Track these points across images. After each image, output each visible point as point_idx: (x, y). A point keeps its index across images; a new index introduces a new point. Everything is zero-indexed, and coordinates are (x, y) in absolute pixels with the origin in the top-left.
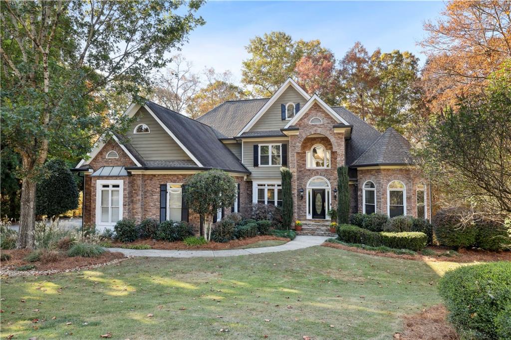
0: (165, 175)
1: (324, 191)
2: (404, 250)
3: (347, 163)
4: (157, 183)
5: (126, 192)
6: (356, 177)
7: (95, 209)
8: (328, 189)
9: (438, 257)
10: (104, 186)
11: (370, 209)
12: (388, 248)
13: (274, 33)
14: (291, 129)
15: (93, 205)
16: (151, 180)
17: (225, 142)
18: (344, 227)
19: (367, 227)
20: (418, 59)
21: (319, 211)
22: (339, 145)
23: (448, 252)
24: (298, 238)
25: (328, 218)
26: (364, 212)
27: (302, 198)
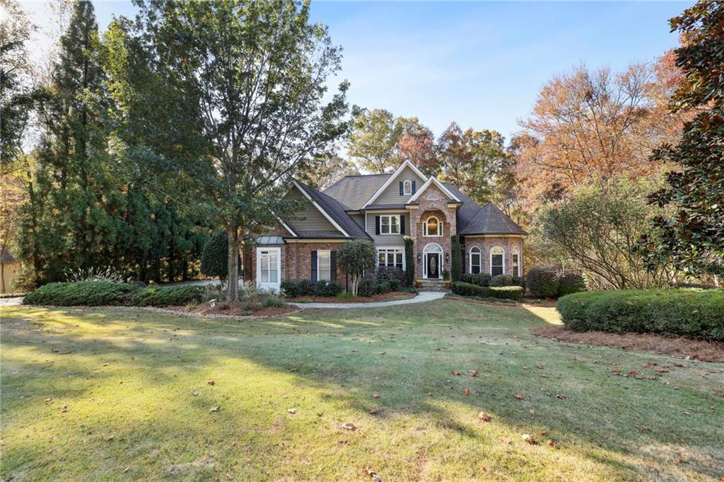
0: (315, 243)
1: (437, 254)
2: (508, 300)
3: (457, 233)
4: (308, 251)
5: (284, 258)
6: (464, 243)
7: (256, 271)
8: (441, 253)
9: (532, 304)
10: (263, 253)
11: (476, 270)
12: (496, 299)
13: (376, 110)
14: (413, 204)
15: (254, 268)
16: (303, 247)
17: (350, 213)
18: (459, 284)
19: (476, 283)
20: (504, 138)
21: (433, 272)
22: (452, 218)
23: (539, 300)
24: (421, 293)
25: (441, 277)
26: (471, 272)
27: (419, 260)
